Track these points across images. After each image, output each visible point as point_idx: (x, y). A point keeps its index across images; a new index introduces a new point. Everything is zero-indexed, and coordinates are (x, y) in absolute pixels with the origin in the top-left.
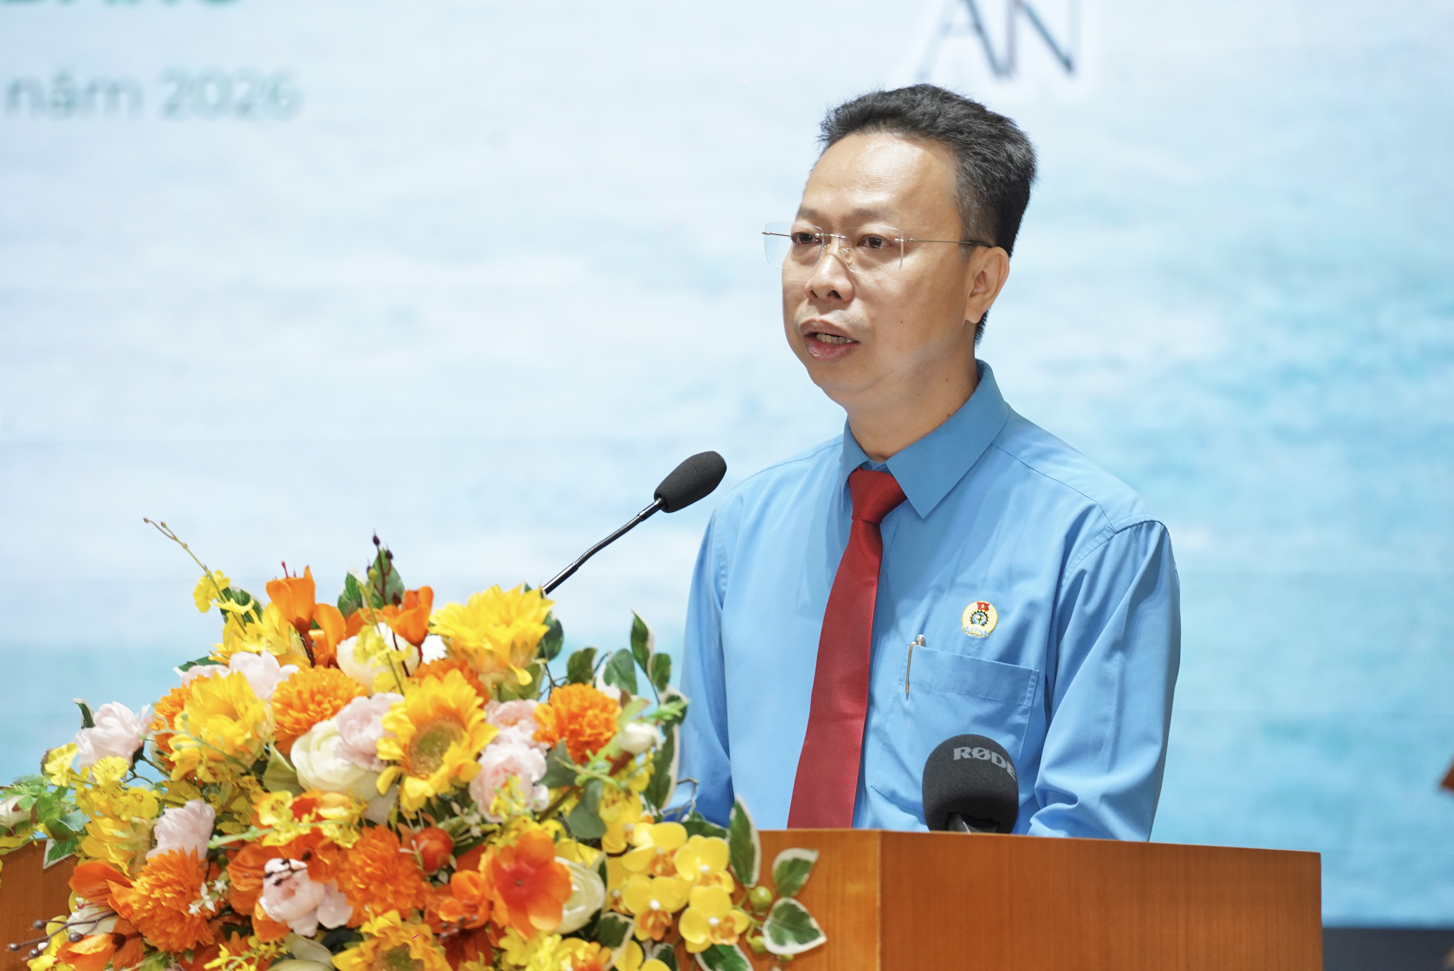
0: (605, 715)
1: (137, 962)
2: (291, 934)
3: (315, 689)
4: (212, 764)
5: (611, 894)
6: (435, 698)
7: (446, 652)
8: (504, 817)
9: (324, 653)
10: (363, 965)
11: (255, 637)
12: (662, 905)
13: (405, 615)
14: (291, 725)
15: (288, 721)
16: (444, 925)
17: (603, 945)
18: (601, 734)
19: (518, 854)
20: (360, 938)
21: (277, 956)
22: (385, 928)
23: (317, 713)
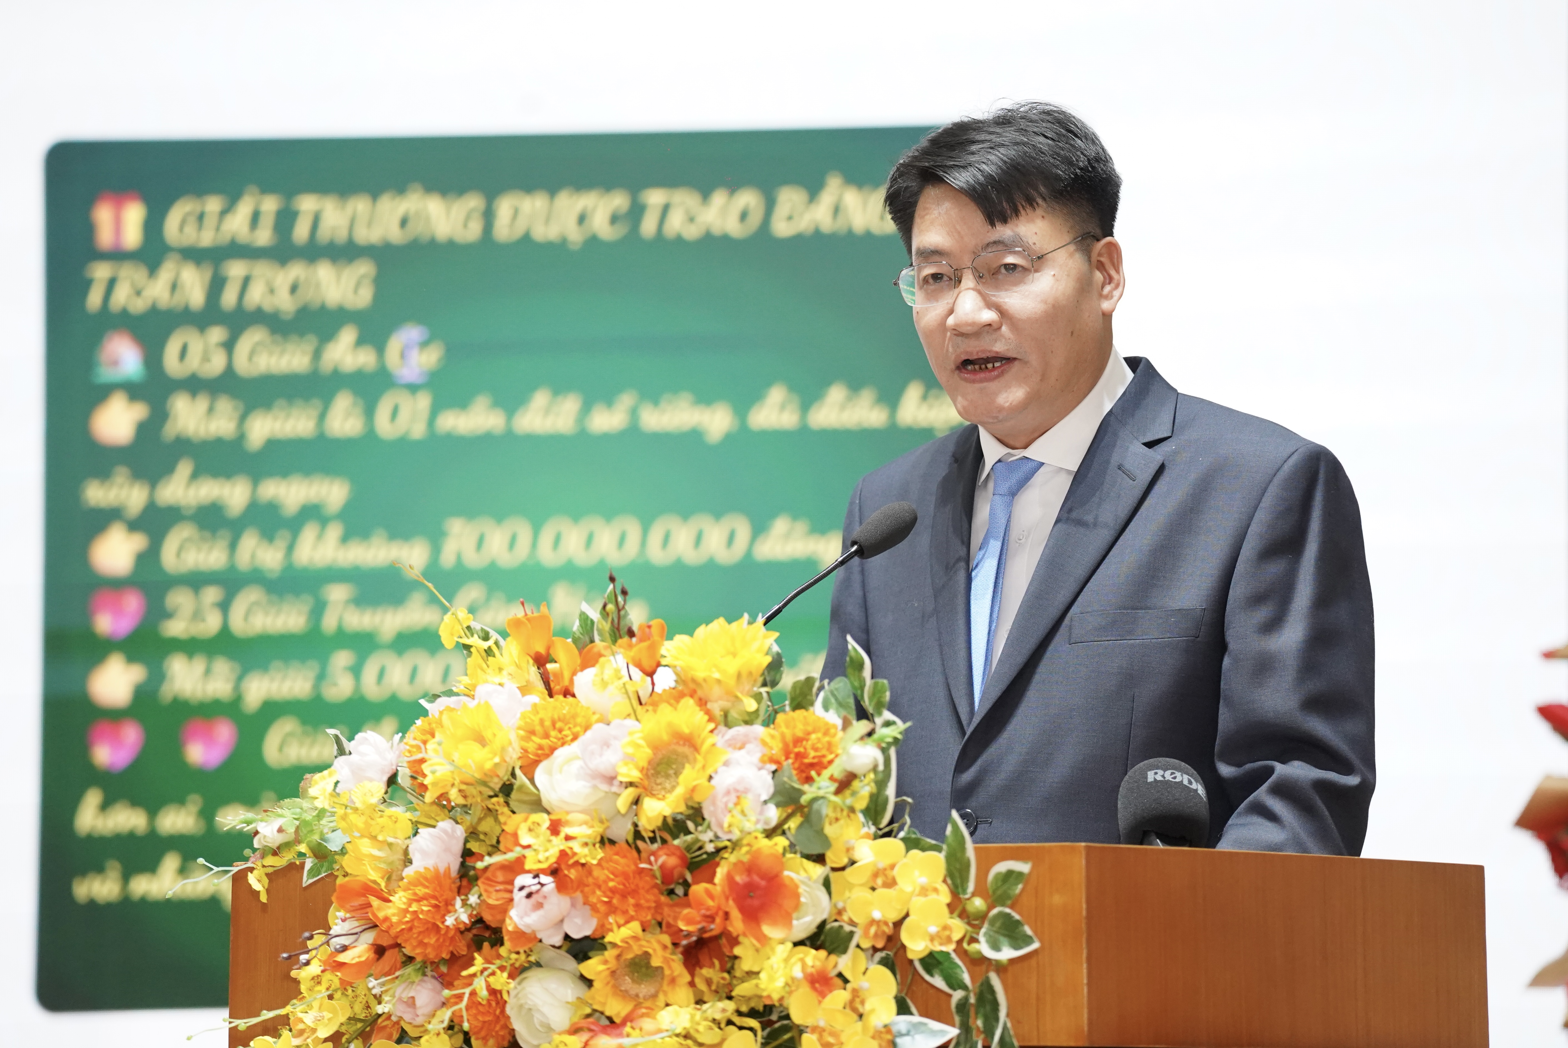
0: (827, 739)
1: (396, 971)
2: (539, 944)
3: (556, 717)
4: (464, 787)
5: (835, 906)
6: (670, 725)
7: (676, 681)
8: (736, 835)
9: (559, 685)
10: (607, 973)
11: (497, 670)
12: (883, 916)
13: (639, 648)
14: (534, 750)
15: (531, 747)
16: (685, 933)
17: (830, 953)
18: (824, 756)
19: (750, 868)
20: (603, 947)
21: (526, 965)
22: (627, 938)
23: (559, 739)
